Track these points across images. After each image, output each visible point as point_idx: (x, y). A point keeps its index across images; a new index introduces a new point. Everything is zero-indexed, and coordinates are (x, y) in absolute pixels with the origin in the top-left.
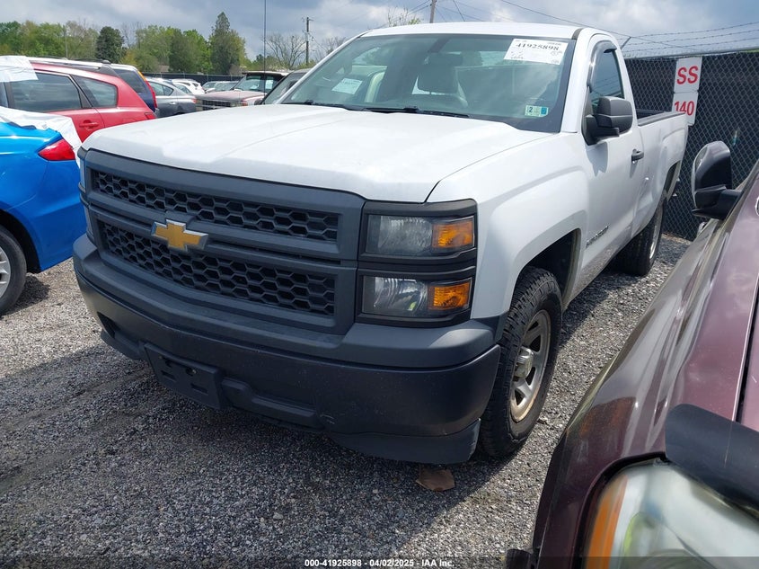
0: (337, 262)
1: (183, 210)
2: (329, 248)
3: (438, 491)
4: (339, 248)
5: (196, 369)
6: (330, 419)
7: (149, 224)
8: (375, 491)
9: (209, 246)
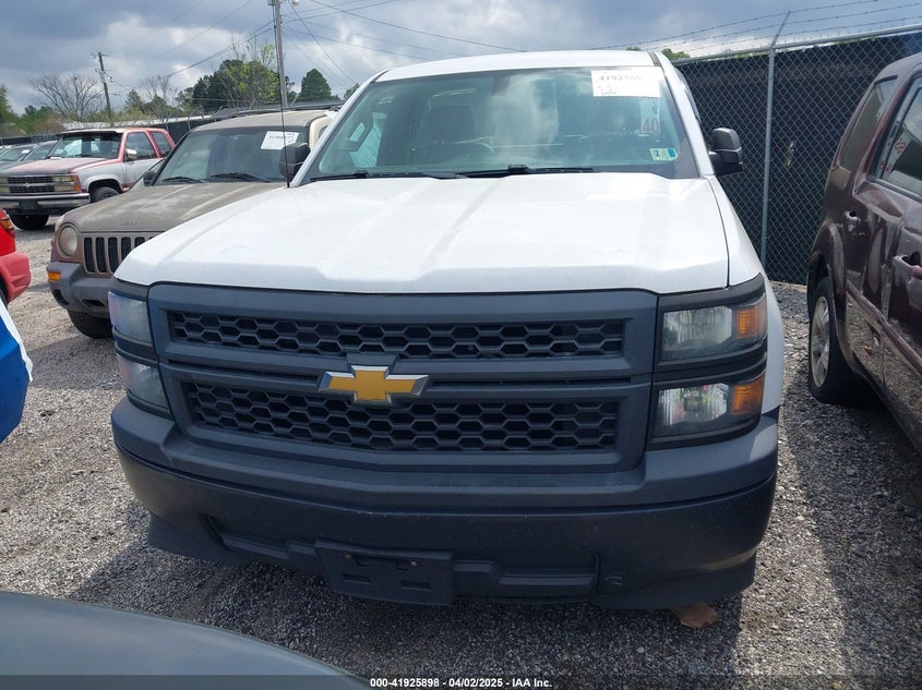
0: (626, 379)
1: (378, 349)
2: (615, 364)
3: (706, 626)
4: (629, 360)
5: (415, 560)
6: (616, 580)
7: (315, 376)
8: (641, 650)
9: (429, 390)
